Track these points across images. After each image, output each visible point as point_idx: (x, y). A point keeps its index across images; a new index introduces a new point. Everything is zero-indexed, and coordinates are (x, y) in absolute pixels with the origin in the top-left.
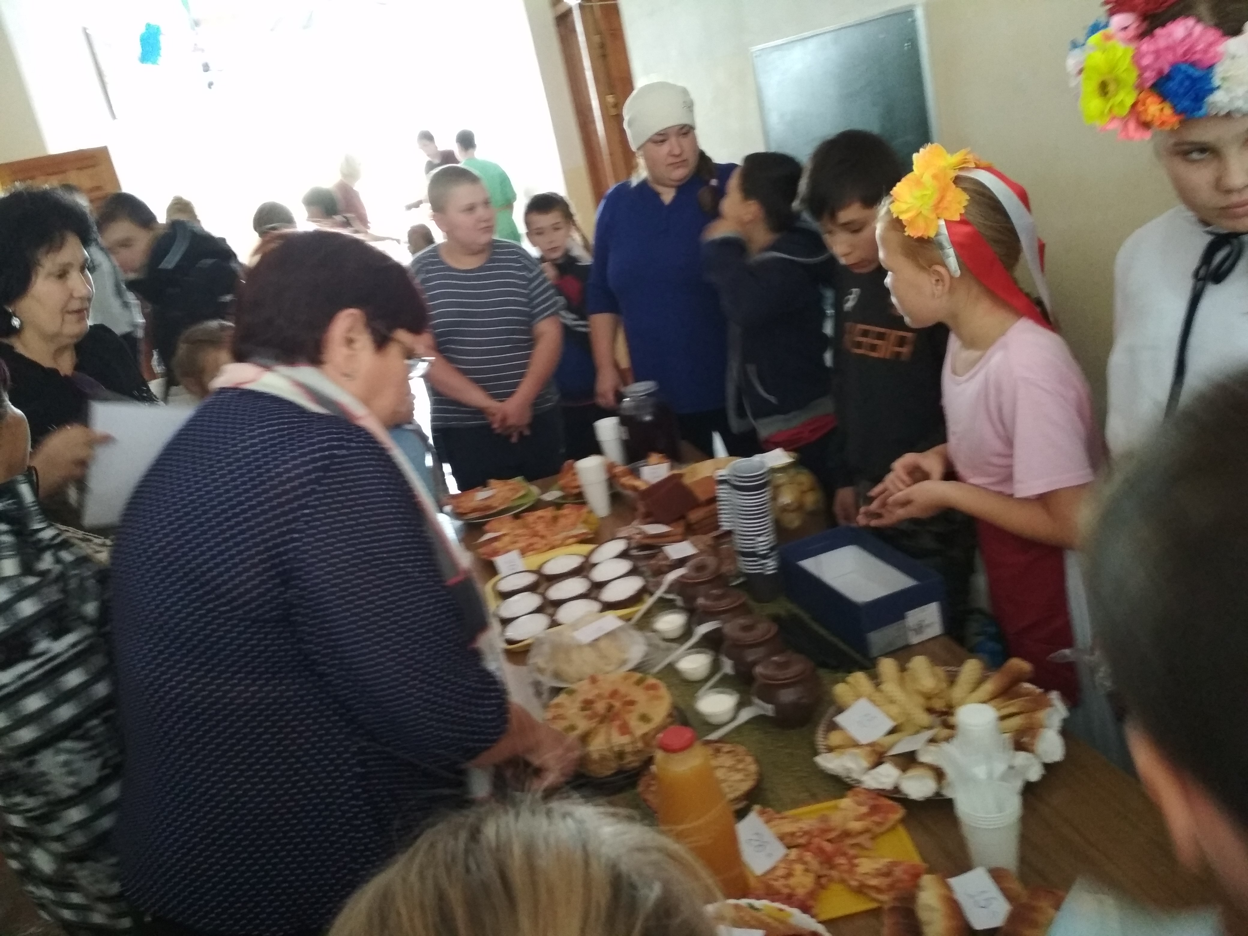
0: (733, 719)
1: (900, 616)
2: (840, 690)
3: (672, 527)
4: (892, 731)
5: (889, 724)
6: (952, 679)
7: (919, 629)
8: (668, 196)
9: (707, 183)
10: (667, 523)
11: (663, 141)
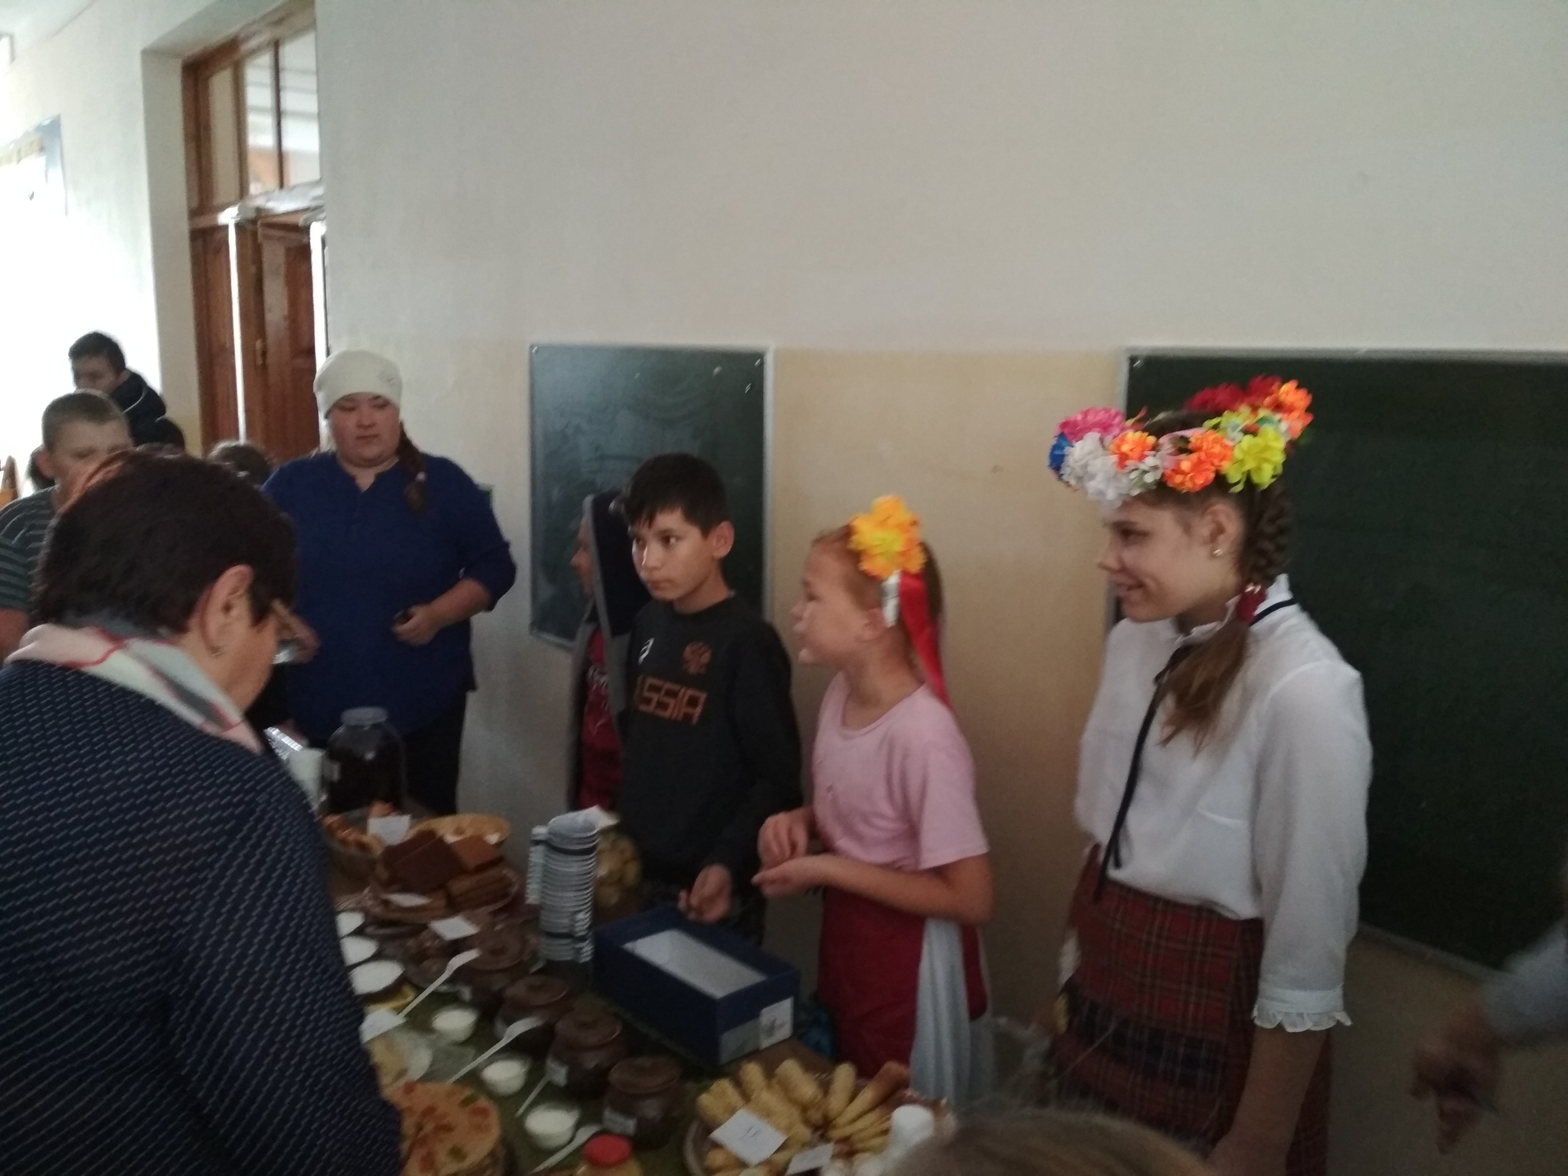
0: (571, 1141)
1: (755, 1015)
2: (706, 1100)
3: (430, 897)
4: (782, 1148)
5: (780, 1139)
6: (826, 1087)
7: (771, 1029)
8: (365, 479)
9: (413, 477)
10: (422, 893)
11: (352, 409)
